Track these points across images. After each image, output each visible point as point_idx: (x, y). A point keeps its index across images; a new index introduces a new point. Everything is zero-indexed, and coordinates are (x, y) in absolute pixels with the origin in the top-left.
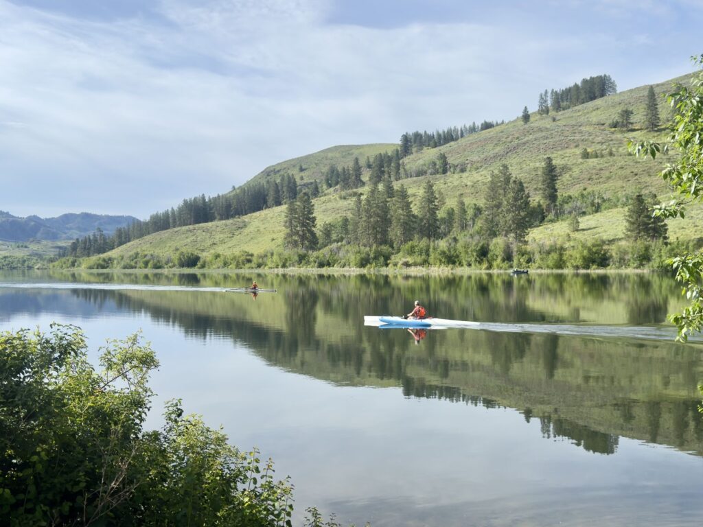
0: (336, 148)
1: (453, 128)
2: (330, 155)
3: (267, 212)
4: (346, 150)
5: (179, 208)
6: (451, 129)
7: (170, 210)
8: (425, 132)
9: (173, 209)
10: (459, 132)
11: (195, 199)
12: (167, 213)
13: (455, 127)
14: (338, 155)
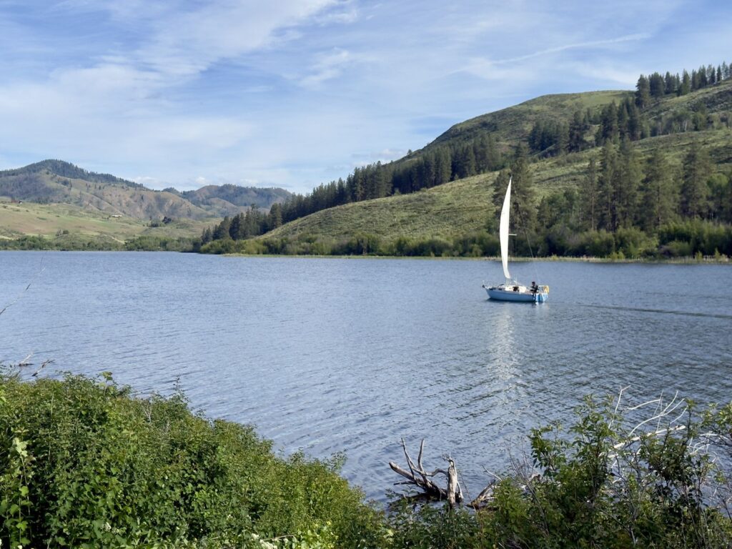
0: (543, 99)
1: (707, 68)
2: (535, 108)
3: (461, 184)
4: (557, 102)
5: (349, 179)
6: (704, 70)
7: (337, 181)
8: (668, 74)
9: (340, 180)
10: (716, 72)
11: (369, 167)
12: (333, 184)
13: (710, 66)
14: (546, 108)
